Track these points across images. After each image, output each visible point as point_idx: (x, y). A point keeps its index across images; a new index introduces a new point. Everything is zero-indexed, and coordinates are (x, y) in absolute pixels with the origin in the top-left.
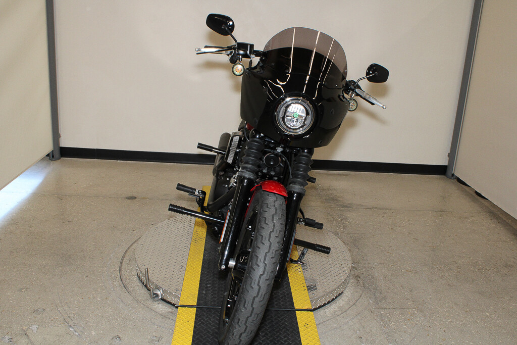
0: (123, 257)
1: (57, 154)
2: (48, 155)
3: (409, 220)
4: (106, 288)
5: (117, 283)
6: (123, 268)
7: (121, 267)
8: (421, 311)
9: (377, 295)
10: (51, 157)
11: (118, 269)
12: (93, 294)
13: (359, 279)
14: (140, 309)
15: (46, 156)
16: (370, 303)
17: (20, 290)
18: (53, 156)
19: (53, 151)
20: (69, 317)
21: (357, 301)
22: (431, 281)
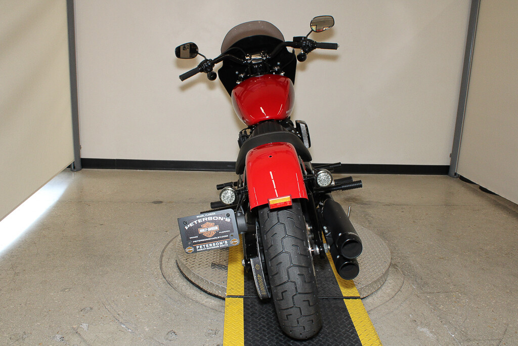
0: (162, 256)
1: (78, 165)
2: (69, 167)
3: (427, 214)
4: (150, 285)
5: (161, 280)
6: (164, 266)
7: (161, 265)
8: (464, 294)
9: (419, 281)
10: (71, 168)
11: (159, 267)
12: (139, 292)
13: (397, 268)
14: (190, 305)
15: (67, 167)
16: (413, 289)
17: (64, 290)
18: (74, 168)
19: (74, 162)
20: (119, 314)
21: (401, 287)
22: (465, 267)
